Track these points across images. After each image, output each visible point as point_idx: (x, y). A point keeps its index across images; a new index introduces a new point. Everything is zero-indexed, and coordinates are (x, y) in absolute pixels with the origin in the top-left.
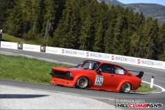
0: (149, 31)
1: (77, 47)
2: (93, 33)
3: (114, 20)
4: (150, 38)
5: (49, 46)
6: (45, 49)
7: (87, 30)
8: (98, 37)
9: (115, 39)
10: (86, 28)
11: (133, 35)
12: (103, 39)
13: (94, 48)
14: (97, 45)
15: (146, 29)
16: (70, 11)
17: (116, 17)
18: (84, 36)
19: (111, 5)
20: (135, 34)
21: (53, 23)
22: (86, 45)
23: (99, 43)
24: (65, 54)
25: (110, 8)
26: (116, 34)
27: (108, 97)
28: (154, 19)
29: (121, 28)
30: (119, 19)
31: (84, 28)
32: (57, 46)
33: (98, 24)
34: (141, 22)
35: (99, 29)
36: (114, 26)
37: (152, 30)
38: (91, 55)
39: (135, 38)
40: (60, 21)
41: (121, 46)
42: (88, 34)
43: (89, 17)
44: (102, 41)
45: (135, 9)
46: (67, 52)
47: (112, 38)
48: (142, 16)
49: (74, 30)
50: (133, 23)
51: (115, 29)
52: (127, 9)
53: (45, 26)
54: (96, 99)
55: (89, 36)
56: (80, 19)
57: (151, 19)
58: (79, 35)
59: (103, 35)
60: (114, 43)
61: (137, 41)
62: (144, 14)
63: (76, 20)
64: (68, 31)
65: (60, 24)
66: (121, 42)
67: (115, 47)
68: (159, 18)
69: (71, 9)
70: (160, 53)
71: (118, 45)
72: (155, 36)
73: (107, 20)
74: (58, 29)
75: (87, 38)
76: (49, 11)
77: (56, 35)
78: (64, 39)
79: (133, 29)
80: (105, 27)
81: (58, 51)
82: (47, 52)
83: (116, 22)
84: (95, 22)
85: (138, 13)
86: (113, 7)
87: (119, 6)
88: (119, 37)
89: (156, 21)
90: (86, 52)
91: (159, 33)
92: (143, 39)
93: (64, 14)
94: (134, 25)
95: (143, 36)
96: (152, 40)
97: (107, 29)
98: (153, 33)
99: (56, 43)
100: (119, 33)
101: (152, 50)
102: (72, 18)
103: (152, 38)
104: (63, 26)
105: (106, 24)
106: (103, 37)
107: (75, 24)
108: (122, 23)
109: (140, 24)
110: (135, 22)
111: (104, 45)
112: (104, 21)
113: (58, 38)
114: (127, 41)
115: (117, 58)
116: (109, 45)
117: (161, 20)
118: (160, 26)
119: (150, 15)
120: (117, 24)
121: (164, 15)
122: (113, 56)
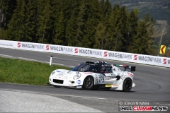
0: (116, 19)
1: (35, 40)
2: (53, 23)
3: (77, 8)
4: (118, 27)
5: (2, 39)
7: (46, 21)
8: (59, 29)
9: (78, 30)
10: (45, 18)
11: (99, 25)
12: (64, 31)
13: (55, 40)
14: (58, 38)
15: (112, 18)
17: (78, 5)
18: (43, 28)
20: (101, 24)
21: (7, 13)
22: (46, 37)
23: (61, 35)
24: (22, 48)
26: (79, 24)
28: (121, 7)
29: (85, 17)
30: (82, 7)
31: (42, 18)
32: (13, 39)
33: (58, 13)
34: (107, 11)
35: (61, 19)
36: (76, 15)
37: (118, 19)
38: (52, 48)
39: (100, 29)
40: (15, 11)
41: (86, 38)
42: (47, 26)
43: (49, 6)
44: (64, 33)
46: (23, 45)
47: (75, 29)
48: (108, 3)
49: (31, 20)
50: (97, 12)
51: (79, 18)
55: (49, 27)
56: (36, 9)
57: (118, 6)
58: (36, 27)
59: (65, 25)
60: (78, 35)
61: (103, 31)
62: (110, 1)
63: (32, 9)
64: (26, 22)
65: (14, 14)
66: (85, 34)
67: (78, 38)
68: (127, 5)
70: (129, 44)
71: (82, 36)
72: (122, 26)
73: (68, 8)
74: (12, 20)
75: (46, 30)
77: (10, 27)
78: (20, 32)
79: (99, 18)
80: (67, 16)
81: (13, 45)
83: (79, 10)
84: (55, 11)
88: (83, 28)
89: (124, 8)
90: (45, 45)
91: (127, 22)
92: (109, 29)
93: (18, 3)
94: (99, 14)
95: (109, 26)
96: (120, 30)
97: (69, 19)
98: (121, 22)
99: (11, 37)
100: (83, 23)
101: (120, 42)
102: (28, 6)
103: (120, 28)
104: (18, 17)
105: (68, 13)
106: (65, 28)
107: (32, 14)
108: (86, 11)
109: (105, 13)
110: (100, 10)
111: (66, 37)
112: (66, 10)
113: (13, 30)
114: (92, 32)
115: (81, 51)
116: (71, 37)
117: (130, 7)
118: (128, 13)
119: (117, 2)
120: (80, 13)
121: (132, 2)
122: (76, 49)
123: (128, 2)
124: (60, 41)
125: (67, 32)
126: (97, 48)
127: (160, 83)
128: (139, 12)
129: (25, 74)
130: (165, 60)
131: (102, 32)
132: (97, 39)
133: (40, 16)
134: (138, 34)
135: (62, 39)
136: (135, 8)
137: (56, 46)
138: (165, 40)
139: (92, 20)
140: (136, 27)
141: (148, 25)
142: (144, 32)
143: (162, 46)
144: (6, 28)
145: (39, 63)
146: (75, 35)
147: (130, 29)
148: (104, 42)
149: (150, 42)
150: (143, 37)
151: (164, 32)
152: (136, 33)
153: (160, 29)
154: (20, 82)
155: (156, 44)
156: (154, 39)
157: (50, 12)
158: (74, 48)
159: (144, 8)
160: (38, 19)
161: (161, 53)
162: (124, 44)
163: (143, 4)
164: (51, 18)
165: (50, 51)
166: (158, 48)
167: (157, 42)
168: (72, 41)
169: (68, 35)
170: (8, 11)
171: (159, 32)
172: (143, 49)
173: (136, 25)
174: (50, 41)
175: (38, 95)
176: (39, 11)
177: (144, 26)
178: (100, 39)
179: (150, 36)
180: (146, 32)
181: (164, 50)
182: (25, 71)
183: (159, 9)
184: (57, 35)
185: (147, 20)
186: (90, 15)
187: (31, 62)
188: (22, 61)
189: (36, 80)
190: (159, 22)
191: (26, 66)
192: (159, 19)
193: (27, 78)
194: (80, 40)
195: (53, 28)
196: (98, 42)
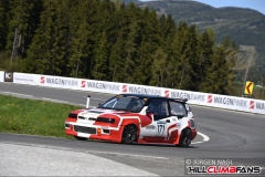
0: (182, 44)
1: (65, 72)
2: (91, 49)
3: (126, 27)
4: (184, 55)
5: (19, 71)
6: (12, 76)
7: (82, 45)
8: (100, 57)
9: (128, 59)
10: (81, 42)
11: (157, 52)
12: (108, 60)
13: (95, 73)
14: (99, 70)
15: (176, 42)
16: (52, 13)
17: (128, 23)
18: (77, 55)
19: (121, 3)
20: (160, 51)
21: (25, 34)
22: (81, 69)
23: (102, 66)
24: (46, 85)
25: (118, 8)
26: (129, 51)
28: (189, 26)
29: (138, 41)
30: (133, 26)
31: (76, 41)
32: (34, 71)
33: (99, 34)
34: (168, 32)
35: (103, 42)
36: (125, 37)
37: (186, 43)
38: (90, 85)
39: (159, 57)
40: (37, 31)
41: (138, 70)
42: (83, 53)
43: (85, 24)
44: (107, 63)
45: (159, 10)
46: (49, 81)
47: (123, 58)
48: (170, 21)
49: (59, 45)
50: (155, 33)
51: (129, 42)
52: (147, 9)
53: (12, 40)
54: (97, 155)
55: (86, 55)
56: (67, 28)
57: (185, 25)
58: (68, 54)
59: (109, 51)
60: (127, 66)
61: (163, 61)
62: (173, 17)
63: (62, 28)
64: (52, 48)
65: (36, 36)
66: (138, 64)
67: (128, 71)
68: (198, 23)
69: (54, 10)
70: (200, 80)
71: (133, 68)
72: (191, 53)
73: (114, 28)
74: (33, 44)
75: (81, 58)
76: (18, 14)
77: (30, 54)
78: (45, 61)
79: (157, 41)
80: (112, 38)
81: (35, 80)
82: (15, 81)
83: (129, 31)
84: (94, 32)
85: (163, 16)
86: (123, 6)
87: (132, 6)
88: (134, 56)
89: (193, 28)
90: (80, 80)
91: (198, 47)
92: (172, 58)
93: (42, 20)
94: (157, 36)
95: (172, 54)
96: (187, 59)
97: (114, 43)
98: (189, 48)
99: (31, 68)
100: (134, 49)
101: (188, 76)
102: (56, 25)
103: (187, 56)
104: (42, 39)
105: (113, 34)
106: (109, 56)
107: (61, 36)
108: (139, 32)
109: (166, 34)
110: (159, 30)
111: (110, 69)
112: (110, 30)
113: (34, 59)
114: (147, 62)
115: (130, 89)
116: (118, 69)
117: (202, 27)
118: (199, 36)
119: (184, 19)
120: (130, 34)
121: (206, 19)
122: (124, 87)
124: (102, 75)
125: (112, 62)
126: (155, 85)
127: (244, 136)
128: (215, 33)
129: (51, 122)
130: (252, 102)
131: (161, 62)
132: (154, 71)
133: (73, 38)
134: (214, 65)
135: (105, 72)
136: (209, 28)
137: (96, 82)
138: (252, 74)
139: (148, 44)
140: (211, 56)
141: (228, 53)
142: (222, 63)
143: (248, 83)
144: (24, 56)
145: (72, 107)
146: (123, 66)
147: (202, 58)
148: (165, 76)
149: (231, 76)
151: (250, 62)
152: (210, 64)
153: (247, 57)
154: (43, 133)
155: (240, 79)
156: (236, 72)
157: (88, 32)
158: (121, 85)
159: (223, 27)
160: (70, 43)
161: (246, 92)
162: (194, 79)
163: (220, 23)
164: (90, 41)
165: (87, 89)
166: (242, 86)
167: (240, 76)
168: (118, 75)
169: (114, 66)
170: (27, 31)
171: (244, 63)
172: (221, 87)
173: (211, 52)
174: (87, 74)
175: (69, 153)
176: (73, 32)
177: (222, 54)
178: (158, 73)
179: (230, 68)
180: (225, 62)
181: (251, 88)
182: (51, 117)
183: (244, 29)
184: (98, 65)
185: (226, 45)
186: (144, 37)
187: (59, 104)
188: (47, 103)
190: (244, 48)
191: (50, 110)
192: (244, 44)
193: (53, 128)
194: (131, 74)
195: (91, 55)
196: (155, 76)
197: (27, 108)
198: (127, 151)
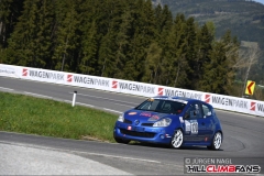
0: (179, 37)
1: (50, 65)
2: (79, 40)
3: (118, 18)
4: (180, 50)
7: (69, 36)
8: (88, 49)
9: (119, 52)
10: (68, 32)
11: (151, 46)
12: (97, 53)
13: (82, 67)
14: (87, 63)
15: (172, 35)
17: (120, 13)
18: (63, 47)
20: (154, 45)
21: (7, 21)
22: (67, 61)
23: (91, 59)
24: (28, 77)
26: (121, 43)
27: (103, 151)
28: (187, 19)
29: (131, 33)
30: (126, 16)
31: (63, 31)
32: (16, 62)
33: (89, 24)
34: (164, 24)
35: (92, 34)
36: (117, 28)
37: (182, 37)
38: (76, 80)
39: (153, 52)
40: (20, 18)
41: (130, 65)
42: (70, 44)
43: (74, 12)
44: (97, 56)
46: (32, 74)
47: (114, 50)
48: (166, 12)
49: (44, 34)
50: (150, 24)
51: (121, 34)
54: (82, 155)
55: (74, 46)
56: (54, 16)
57: (182, 17)
58: (53, 45)
60: (118, 60)
61: (157, 56)
62: (170, 8)
63: (48, 16)
64: (36, 37)
65: (19, 24)
66: (130, 58)
67: (118, 65)
68: (196, 15)
70: (197, 77)
71: (124, 62)
72: (188, 48)
73: (104, 18)
74: (15, 32)
75: (68, 50)
77: (12, 43)
78: (28, 51)
79: (151, 34)
80: (102, 29)
81: (16, 72)
83: (121, 21)
84: (83, 21)
85: (159, 6)
88: (126, 49)
89: (191, 20)
90: (66, 74)
91: (196, 42)
92: (167, 53)
93: (26, 6)
94: (152, 28)
95: (167, 48)
96: (184, 55)
97: (104, 34)
98: (186, 42)
99: (12, 59)
100: (126, 42)
101: (184, 73)
102: (42, 12)
103: (184, 52)
104: (25, 28)
105: (104, 25)
106: (98, 49)
107: (46, 25)
108: (132, 23)
109: (162, 27)
110: (154, 22)
111: (100, 62)
112: (100, 20)
113: (17, 49)
114: (140, 56)
115: (121, 85)
116: (108, 63)
117: (201, 19)
118: (198, 29)
119: (181, 11)
120: (122, 25)
121: (205, 11)
122: (114, 82)
123: (198, 12)
124: (90, 69)
125: (102, 55)
126: (147, 81)
127: (244, 140)
128: (215, 27)
129: (33, 118)
130: (253, 104)
131: (155, 56)
132: (147, 67)
133: (59, 28)
134: (212, 61)
135: (93, 66)
136: (208, 21)
137: (83, 76)
138: (254, 73)
139: (141, 37)
140: (209, 51)
141: (229, 49)
142: (222, 60)
143: (249, 82)
144: (5, 45)
145: (56, 103)
146: (113, 60)
147: (200, 54)
148: (159, 72)
149: (231, 74)
150: (220, 67)
151: (253, 59)
152: (209, 60)
153: (247, 55)
154: (25, 130)
155: (240, 78)
156: (236, 71)
157: (76, 22)
158: (111, 80)
159: (223, 21)
160: (56, 33)
161: (247, 92)
162: (190, 76)
163: (221, 16)
164: (78, 32)
165: (73, 83)
166: (243, 86)
167: (241, 75)
168: (108, 69)
169: (103, 60)
170: (9, 18)
171: (246, 60)
172: (219, 86)
173: (210, 48)
174: (74, 68)
176: (59, 20)
177: (222, 50)
178: (152, 68)
179: (230, 66)
180: (225, 58)
181: (252, 88)
182: (33, 113)
183: (247, 23)
184: (86, 58)
185: (227, 40)
186: (137, 29)
187: (42, 100)
188: (29, 98)
189: (49, 129)
190: (246, 44)
191: (34, 106)
192: (246, 40)
193: (35, 125)
194: (121, 69)
195: (79, 47)
196: (149, 72)
197: (7, 102)
198: (116, 153)
